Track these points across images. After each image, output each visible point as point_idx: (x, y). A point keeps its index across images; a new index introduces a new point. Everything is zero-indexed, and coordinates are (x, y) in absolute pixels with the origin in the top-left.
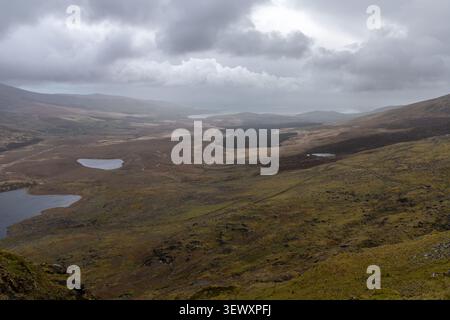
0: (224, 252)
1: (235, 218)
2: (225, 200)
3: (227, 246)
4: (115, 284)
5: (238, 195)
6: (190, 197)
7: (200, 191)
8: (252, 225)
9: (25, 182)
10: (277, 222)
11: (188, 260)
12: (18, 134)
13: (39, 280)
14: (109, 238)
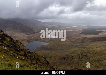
0: (80, 60)
1: (84, 52)
2: (81, 47)
3: (81, 59)
4: (55, 63)
5: (85, 46)
6: (72, 46)
7: (75, 44)
8: (89, 55)
9: (39, 39)
10: (96, 55)
11: (71, 61)
12: (38, 30)
13: (40, 59)
14: (54, 53)
